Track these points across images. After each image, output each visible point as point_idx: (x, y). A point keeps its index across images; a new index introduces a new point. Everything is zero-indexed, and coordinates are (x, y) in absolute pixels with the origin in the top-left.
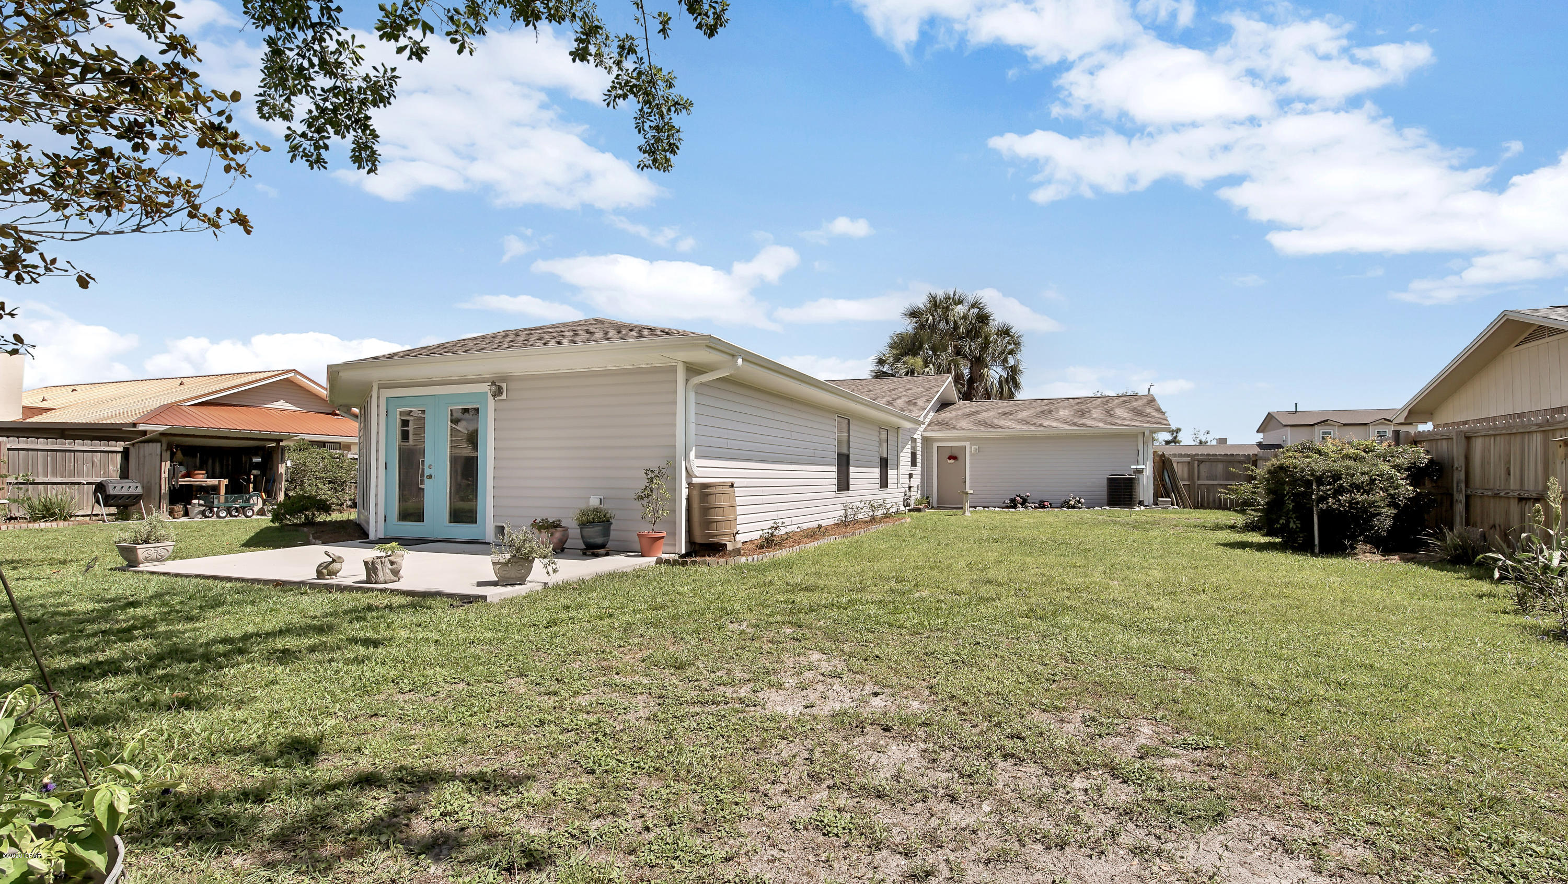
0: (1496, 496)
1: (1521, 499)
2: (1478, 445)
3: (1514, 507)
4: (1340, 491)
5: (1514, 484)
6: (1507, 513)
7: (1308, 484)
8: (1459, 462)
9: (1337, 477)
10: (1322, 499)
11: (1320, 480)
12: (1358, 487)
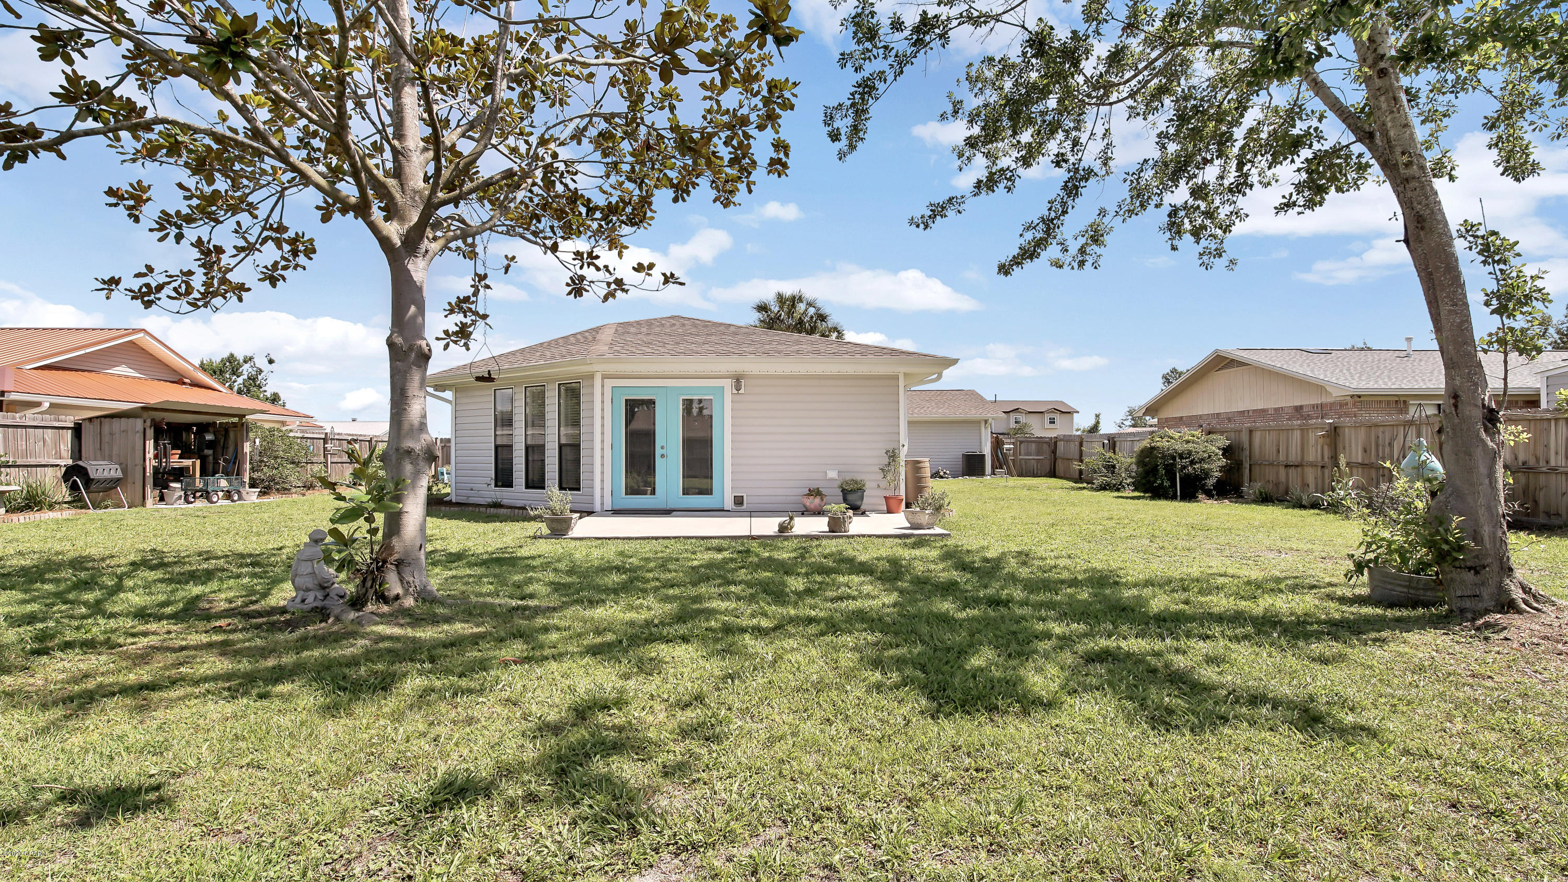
0: (1272, 464)
1: (1286, 466)
2: (1257, 436)
3: (1282, 471)
4: (1192, 462)
5: (1282, 457)
6: (1277, 474)
7: (1174, 458)
8: (1246, 445)
9: (1190, 453)
10: (1184, 467)
11: (1181, 456)
12: (1202, 460)
